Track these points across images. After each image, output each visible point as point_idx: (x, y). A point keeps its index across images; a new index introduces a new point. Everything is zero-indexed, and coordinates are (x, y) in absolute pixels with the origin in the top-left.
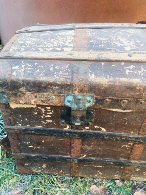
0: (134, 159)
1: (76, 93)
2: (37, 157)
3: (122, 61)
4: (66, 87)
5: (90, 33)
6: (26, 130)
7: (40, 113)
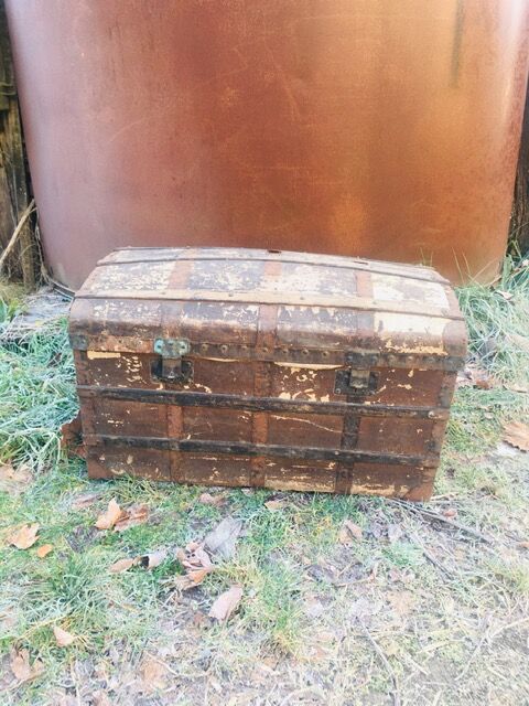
0: (260, 441)
1: (168, 337)
2: (119, 439)
3: (221, 301)
4: (156, 330)
5: (193, 267)
6: (106, 391)
7: (124, 367)
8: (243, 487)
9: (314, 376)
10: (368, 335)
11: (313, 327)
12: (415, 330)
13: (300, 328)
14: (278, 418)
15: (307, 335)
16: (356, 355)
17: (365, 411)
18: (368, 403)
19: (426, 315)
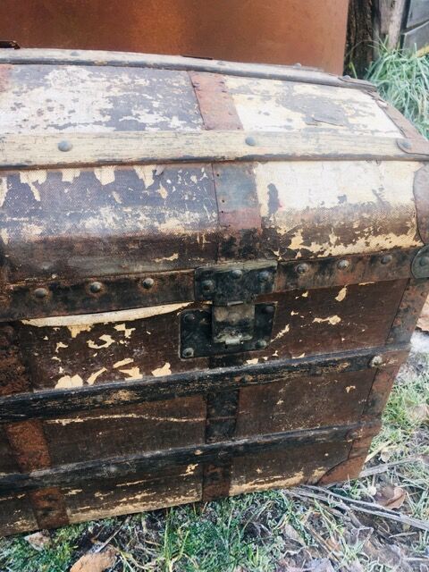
8: (26, 534)
9: (128, 333)
10: (249, 226)
11: (103, 221)
12: (352, 200)
13: (66, 229)
14: (64, 422)
15: (91, 246)
16: (221, 277)
17: (249, 378)
18: (253, 362)
19: (368, 158)
